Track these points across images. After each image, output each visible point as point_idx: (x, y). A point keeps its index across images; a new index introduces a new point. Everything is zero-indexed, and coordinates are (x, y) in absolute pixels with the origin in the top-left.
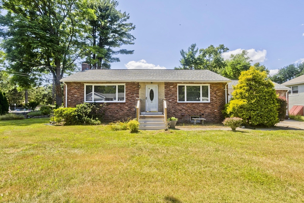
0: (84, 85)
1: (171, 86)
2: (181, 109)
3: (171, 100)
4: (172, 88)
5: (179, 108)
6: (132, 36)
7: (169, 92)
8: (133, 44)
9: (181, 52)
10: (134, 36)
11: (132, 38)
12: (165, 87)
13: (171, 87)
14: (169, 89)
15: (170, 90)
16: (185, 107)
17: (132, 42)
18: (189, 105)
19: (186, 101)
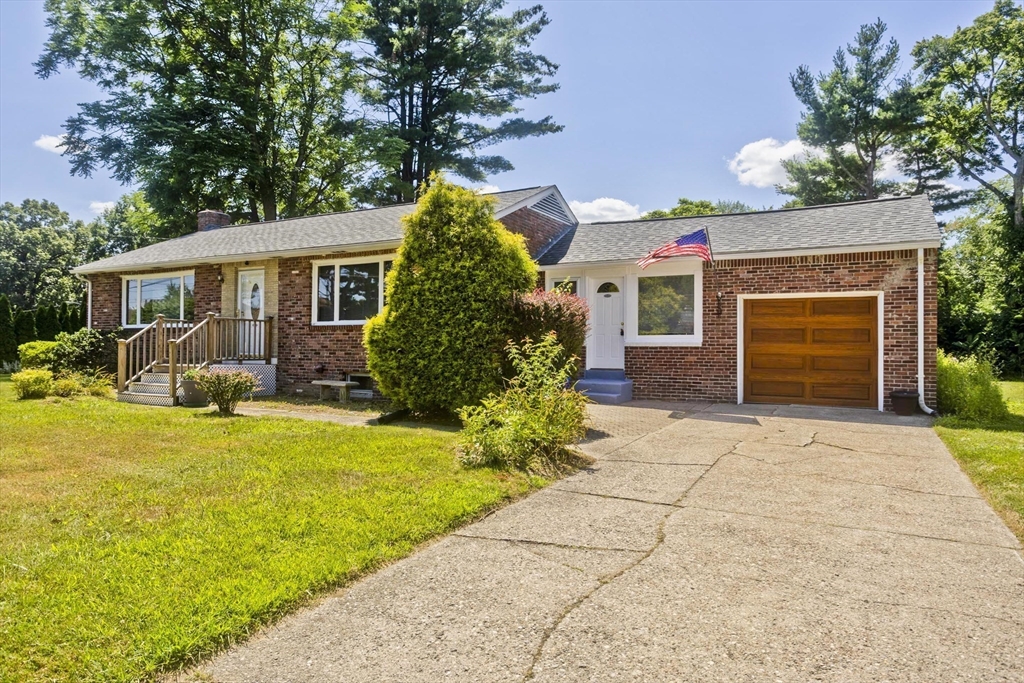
0: (121, 279)
1: (294, 269)
2: (318, 347)
3: (292, 319)
4: (297, 275)
5: (313, 344)
6: (542, 59)
7: (288, 289)
8: (552, 88)
9: (794, 84)
10: (549, 59)
11: (545, 68)
12: (279, 273)
13: (293, 272)
14: (288, 282)
15: (291, 284)
16: (327, 343)
17: (546, 81)
18: (339, 335)
19: (337, 322)
